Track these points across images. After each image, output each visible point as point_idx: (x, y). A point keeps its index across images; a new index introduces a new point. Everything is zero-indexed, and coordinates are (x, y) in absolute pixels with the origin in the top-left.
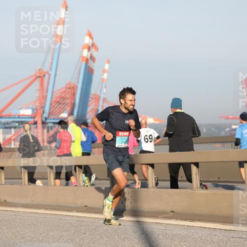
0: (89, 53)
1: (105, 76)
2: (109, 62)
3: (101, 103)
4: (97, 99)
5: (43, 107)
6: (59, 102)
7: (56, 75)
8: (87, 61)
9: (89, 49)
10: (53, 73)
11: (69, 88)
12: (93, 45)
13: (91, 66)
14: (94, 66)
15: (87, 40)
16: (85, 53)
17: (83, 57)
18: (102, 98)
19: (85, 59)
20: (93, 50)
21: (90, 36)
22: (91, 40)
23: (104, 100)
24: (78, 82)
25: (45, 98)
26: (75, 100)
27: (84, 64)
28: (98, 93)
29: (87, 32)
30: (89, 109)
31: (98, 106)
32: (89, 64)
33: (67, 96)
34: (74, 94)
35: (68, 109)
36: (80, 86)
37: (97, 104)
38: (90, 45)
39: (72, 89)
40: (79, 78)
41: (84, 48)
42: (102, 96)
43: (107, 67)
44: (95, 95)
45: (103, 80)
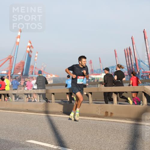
0: (30, 49)
1: (36, 58)
2: (37, 53)
3: (34, 69)
4: (33, 67)
5: (11, 70)
6: (17, 69)
7: (16, 58)
8: (29, 52)
9: (30, 48)
10: (15, 57)
11: (22, 63)
12: (31, 46)
13: (31, 54)
14: (32, 54)
15: (29, 44)
16: (28, 49)
17: (27, 51)
18: (34, 67)
19: (28, 52)
20: (31, 48)
21: (30, 42)
22: (30, 44)
23: (36, 68)
24: (25, 60)
25: (12, 67)
26: (24, 68)
27: (27, 53)
28: (33, 65)
29: (29, 41)
30: (29, 71)
31: (33, 70)
32: (30, 54)
33: (21, 66)
34: (23, 65)
35: (21, 71)
36: (26, 62)
37: (33, 69)
38: (30, 46)
39: (23, 63)
40: (25, 59)
41: (27, 47)
42: (35, 66)
43: (37, 55)
44: (32, 66)
45: (35, 60)
